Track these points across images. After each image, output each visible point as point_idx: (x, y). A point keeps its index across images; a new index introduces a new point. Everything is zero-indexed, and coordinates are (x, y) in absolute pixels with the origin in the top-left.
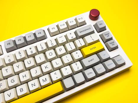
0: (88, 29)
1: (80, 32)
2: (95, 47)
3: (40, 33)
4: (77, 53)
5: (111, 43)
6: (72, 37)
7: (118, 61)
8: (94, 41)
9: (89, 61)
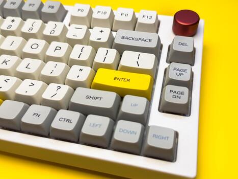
0: (143, 40)
1: (123, 37)
2: (129, 80)
3: (53, 7)
4: (81, 70)
5: (175, 92)
6: (99, 39)
7: (154, 136)
8: (137, 67)
9: (87, 97)
